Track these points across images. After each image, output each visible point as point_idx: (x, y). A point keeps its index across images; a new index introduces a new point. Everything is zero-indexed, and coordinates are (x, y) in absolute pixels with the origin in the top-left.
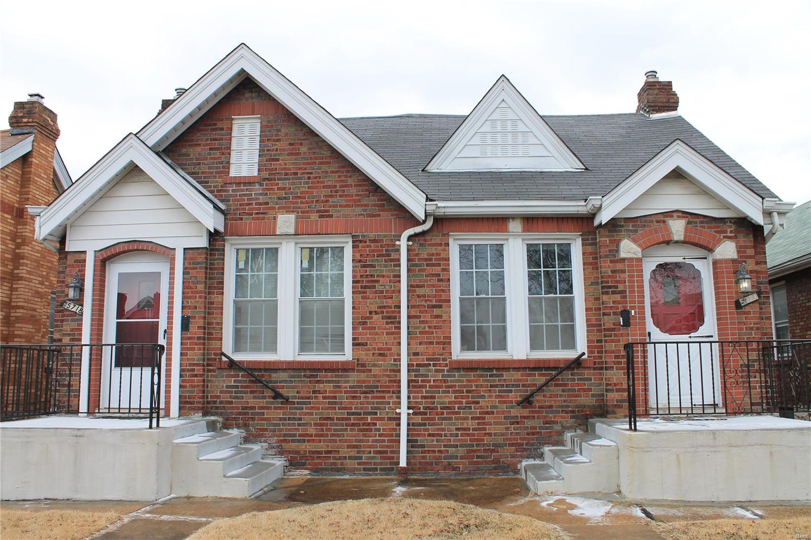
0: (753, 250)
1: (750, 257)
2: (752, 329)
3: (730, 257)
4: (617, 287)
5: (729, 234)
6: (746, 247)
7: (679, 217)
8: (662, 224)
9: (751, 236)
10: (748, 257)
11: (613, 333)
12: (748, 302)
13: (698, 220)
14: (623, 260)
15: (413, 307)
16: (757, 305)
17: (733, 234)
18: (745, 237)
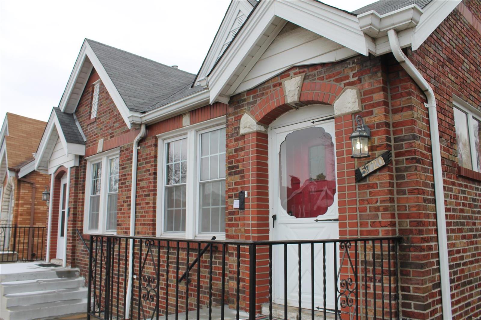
0: (382, 93)
1: (378, 104)
2: (377, 209)
3: (350, 110)
4: (237, 167)
5: (352, 80)
6: (372, 92)
7: (295, 74)
8: (278, 88)
9: (379, 74)
10: (373, 106)
11: (234, 216)
12: (371, 171)
13: (316, 72)
14: (243, 136)
15: (139, 196)
16: (386, 173)
17: (356, 78)
18: (370, 78)
